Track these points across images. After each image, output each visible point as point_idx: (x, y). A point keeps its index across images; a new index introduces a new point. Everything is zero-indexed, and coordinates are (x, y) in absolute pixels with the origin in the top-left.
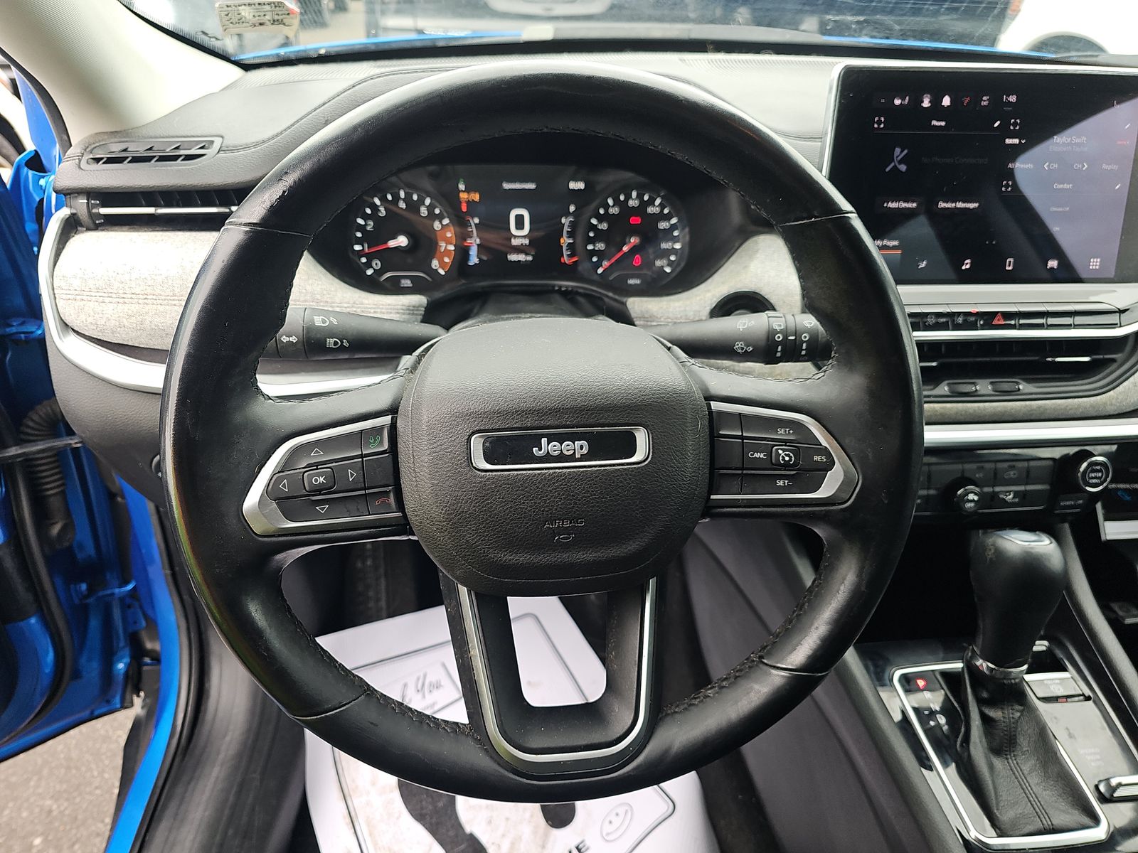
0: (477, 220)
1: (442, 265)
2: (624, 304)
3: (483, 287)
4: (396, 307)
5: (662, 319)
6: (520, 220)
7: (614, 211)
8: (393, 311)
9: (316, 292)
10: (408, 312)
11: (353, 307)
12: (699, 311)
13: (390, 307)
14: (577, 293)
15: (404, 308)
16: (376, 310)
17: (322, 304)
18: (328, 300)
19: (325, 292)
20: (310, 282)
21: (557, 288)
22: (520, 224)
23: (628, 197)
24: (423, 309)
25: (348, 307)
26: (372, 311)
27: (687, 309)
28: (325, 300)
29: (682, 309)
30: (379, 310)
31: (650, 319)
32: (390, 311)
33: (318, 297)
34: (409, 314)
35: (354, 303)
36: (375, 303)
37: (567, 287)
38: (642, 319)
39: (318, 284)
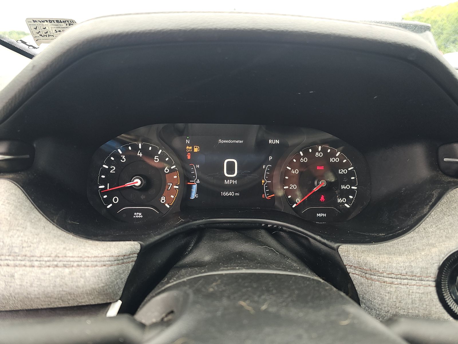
0: (198, 166)
1: (168, 200)
2: (336, 250)
3: (198, 225)
4: (102, 259)
5: (385, 274)
6: (231, 166)
7: (305, 160)
8: (98, 264)
9: (14, 245)
10: (116, 262)
11: (53, 261)
12: (427, 268)
13: (95, 259)
14: (281, 230)
15: (112, 259)
16: (80, 263)
17: (19, 258)
18: (28, 254)
19: (25, 245)
20: (11, 233)
21: (263, 225)
22: (231, 169)
23: (315, 150)
24: (136, 255)
25: (48, 261)
26: (75, 264)
27: (412, 264)
28: (23, 253)
29: (408, 264)
30: (83, 263)
31: (369, 272)
32: (95, 263)
33: (17, 250)
34: (118, 264)
35: (56, 256)
36: (80, 255)
37: (273, 225)
38: (358, 269)
39: (18, 237)
